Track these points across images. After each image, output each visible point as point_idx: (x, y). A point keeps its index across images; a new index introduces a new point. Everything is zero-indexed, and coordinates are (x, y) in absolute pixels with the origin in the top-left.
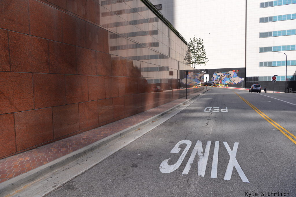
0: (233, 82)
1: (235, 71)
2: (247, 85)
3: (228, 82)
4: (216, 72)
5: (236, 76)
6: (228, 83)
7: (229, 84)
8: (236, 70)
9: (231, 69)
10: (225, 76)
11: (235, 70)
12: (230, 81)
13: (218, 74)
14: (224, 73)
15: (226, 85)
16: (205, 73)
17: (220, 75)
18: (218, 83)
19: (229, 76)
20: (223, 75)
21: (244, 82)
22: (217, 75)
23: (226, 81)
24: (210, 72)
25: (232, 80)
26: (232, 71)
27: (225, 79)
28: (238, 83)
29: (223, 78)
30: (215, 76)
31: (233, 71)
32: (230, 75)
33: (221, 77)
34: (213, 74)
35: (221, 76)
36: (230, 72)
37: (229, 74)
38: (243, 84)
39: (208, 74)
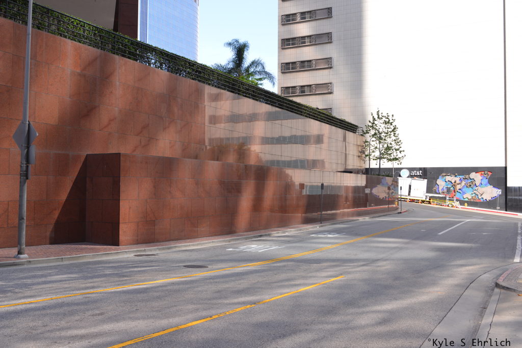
0: (480, 198)
1: (483, 173)
2: (509, 204)
3: (468, 195)
4: (444, 174)
5: (486, 185)
6: (470, 198)
7: (472, 200)
8: (486, 172)
9: (476, 170)
10: (463, 183)
11: (484, 171)
12: (474, 195)
13: (448, 178)
14: (461, 177)
16: (420, 177)
17: (453, 182)
19: (472, 184)
20: (458, 182)
21: (504, 197)
22: (447, 180)
23: (464, 193)
24: (430, 173)
25: (477, 193)
26: (477, 174)
27: (464, 190)
28: (490, 199)
29: (458, 187)
30: (441, 183)
31: (480, 173)
32: (473, 180)
34: (438, 178)
35: (455, 182)
36: (473, 175)
37: (471, 179)
38: (502, 201)
39: (424, 178)
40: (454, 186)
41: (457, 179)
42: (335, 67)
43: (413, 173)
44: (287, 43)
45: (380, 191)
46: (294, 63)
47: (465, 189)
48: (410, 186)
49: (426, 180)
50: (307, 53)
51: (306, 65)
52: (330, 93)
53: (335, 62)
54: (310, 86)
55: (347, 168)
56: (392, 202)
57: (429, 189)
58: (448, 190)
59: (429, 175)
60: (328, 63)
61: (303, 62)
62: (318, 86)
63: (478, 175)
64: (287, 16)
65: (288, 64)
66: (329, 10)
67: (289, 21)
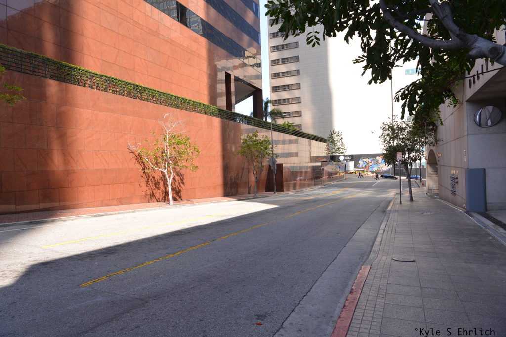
0: (381, 169)
2: (396, 172)
3: (375, 169)
4: (362, 158)
5: (384, 163)
9: (379, 155)
10: (372, 162)
12: (378, 168)
13: (365, 160)
14: (372, 159)
16: (350, 160)
17: (367, 162)
19: (377, 163)
20: (370, 162)
21: (393, 169)
23: (373, 167)
25: (380, 167)
28: (386, 170)
29: (370, 164)
30: (361, 162)
34: (359, 160)
36: (377, 158)
37: (376, 160)
39: (353, 161)
40: (368, 164)
41: (369, 160)
42: (302, 102)
43: (346, 158)
44: (275, 89)
45: (329, 168)
46: (279, 100)
47: (374, 165)
48: (346, 165)
49: (353, 162)
50: (285, 95)
51: (285, 101)
52: (300, 116)
53: (302, 100)
54: (289, 113)
55: (312, 156)
56: (336, 174)
57: (355, 167)
58: (365, 166)
59: (355, 158)
60: (298, 100)
61: (284, 99)
62: (293, 112)
63: (380, 158)
64: (275, 74)
65: (276, 100)
66: (298, 71)
67: (276, 76)
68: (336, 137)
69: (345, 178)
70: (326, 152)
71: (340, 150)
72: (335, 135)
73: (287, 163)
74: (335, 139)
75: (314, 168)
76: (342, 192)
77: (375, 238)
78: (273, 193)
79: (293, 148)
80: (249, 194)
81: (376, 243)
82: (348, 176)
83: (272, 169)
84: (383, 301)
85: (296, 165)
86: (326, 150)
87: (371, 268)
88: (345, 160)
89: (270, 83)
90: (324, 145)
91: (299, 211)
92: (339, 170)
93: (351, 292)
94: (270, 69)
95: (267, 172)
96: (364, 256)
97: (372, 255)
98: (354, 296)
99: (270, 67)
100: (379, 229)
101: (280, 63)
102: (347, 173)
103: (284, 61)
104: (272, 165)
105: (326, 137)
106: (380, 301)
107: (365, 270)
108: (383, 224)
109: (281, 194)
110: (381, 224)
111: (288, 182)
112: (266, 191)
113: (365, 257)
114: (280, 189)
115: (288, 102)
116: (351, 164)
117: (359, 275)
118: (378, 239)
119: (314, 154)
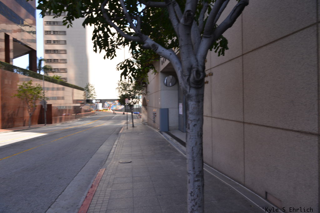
0: (118, 109)
2: (126, 110)
3: (114, 108)
4: (107, 101)
5: (119, 105)
10: (113, 104)
13: (108, 103)
14: (112, 102)
15: (113, 110)
16: (99, 102)
18: (107, 109)
19: (115, 105)
21: (124, 108)
23: (113, 107)
25: (117, 107)
28: (121, 109)
29: (111, 105)
30: (106, 104)
31: (118, 101)
33: (110, 105)
34: (105, 103)
36: (116, 102)
38: (124, 109)
42: (68, 63)
43: (97, 101)
44: (47, 51)
45: (85, 107)
46: (51, 60)
47: (113, 106)
48: (96, 106)
49: (102, 104)
50: (55, 56)
51: (55, 61)
52: (66, 72)
53: (68, 61)
54: (58, 69)
55: (74, 99)
56: (90, 111)
57: (103, 107)
58: (109, 107)
59: (102, 101)
60: (65, 61)
61: (55, 60)
62: (61, 69)
64: (48, 41)
65: (48, 59)
66: (65, 41)
67: (48, 43)
68: (90, 88)
69: (96, 114)
70: (84, 97)
71: (93, 96)
72: (90, 86)
73: (55, 104)
74: (90, 89)
75: (75, 108)
76: (93, 123)
77: (111, 150)
78: (44, 125)
79: (60, 94)
80: (24, 126)
81: (111, 154)
82: (98, 112)
83: (43, 107)
84: (111, 189)
85: (62, 105)
86: (84, 96)
87: (105, 170)
88: (96, 102)
89: (44, 47)
90: (82, 92)
91: (62, 137)
92: (92, 108)
93: (92, 187)
94: (44, 37)
95: (39, 110)
96: (102, 163)
97: (107, 161)
98: (93, 189)
99: (44, 36)
100: (114, 145)
101: (52, 34)
102: (97, 110)
103: (55, 33)
104: (43, 105)
105: (83, 87)
106: (109, 190)
107: (102, 171)
108: (116, 141)
109: (50, 125)
110: (115, 142)
111: (56, 117)
112: (38, 124)
113: (104, 163)
114: (50, 122)
115: (57, 61)
116: (100, 105)
117: (98, 175)
118: (112, 151)
119: (76, 98)
